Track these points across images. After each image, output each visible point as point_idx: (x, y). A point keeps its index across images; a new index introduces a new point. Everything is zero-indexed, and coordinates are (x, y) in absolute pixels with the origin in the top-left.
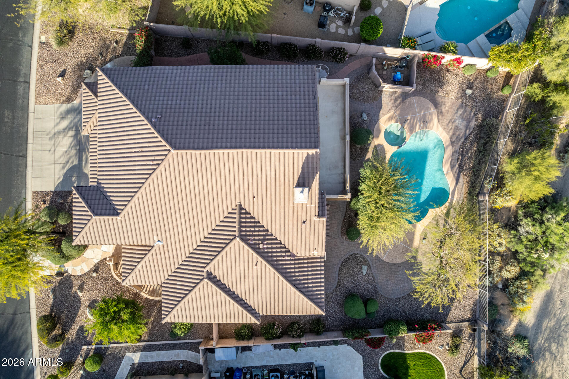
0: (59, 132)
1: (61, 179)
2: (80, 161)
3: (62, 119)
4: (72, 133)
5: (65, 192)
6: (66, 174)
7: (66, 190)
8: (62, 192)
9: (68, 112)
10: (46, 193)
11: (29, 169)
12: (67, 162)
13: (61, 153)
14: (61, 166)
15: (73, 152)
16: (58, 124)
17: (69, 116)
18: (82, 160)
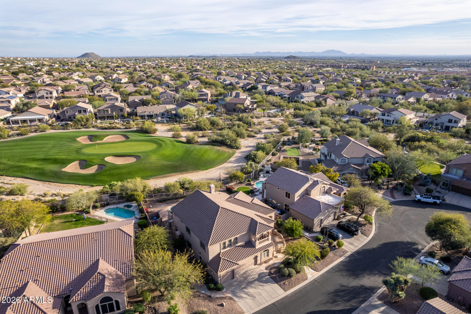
0: (249, 295)
1: (269, 284)
2: (255, 280)
3: (242, 297)
4: (246, 290)
5: (273, 279)
6: (265, 283)
7: (272, 280)
8: (274, 280)
9: (237, 296)
10: (280, 286)
11: (277, 299)
12: (260, 285)
13: (258, 290)
14: (263, 287)
15: (253, 285)
16: (246, 298)
17: (239, 295)
18: (254, 280)
